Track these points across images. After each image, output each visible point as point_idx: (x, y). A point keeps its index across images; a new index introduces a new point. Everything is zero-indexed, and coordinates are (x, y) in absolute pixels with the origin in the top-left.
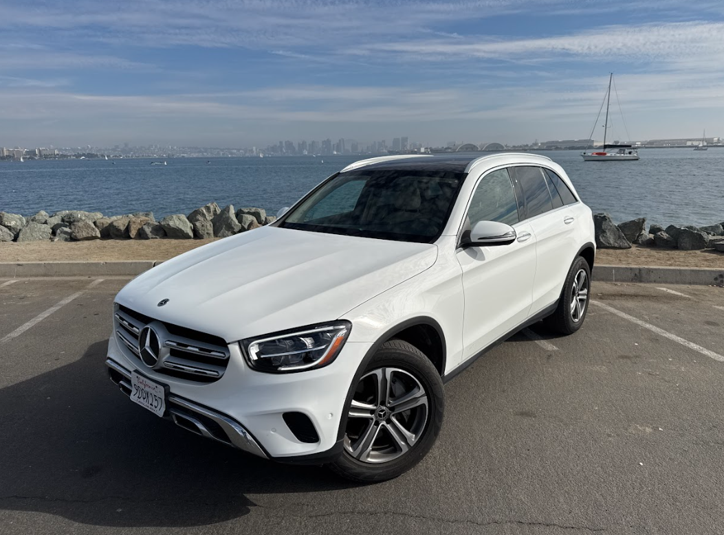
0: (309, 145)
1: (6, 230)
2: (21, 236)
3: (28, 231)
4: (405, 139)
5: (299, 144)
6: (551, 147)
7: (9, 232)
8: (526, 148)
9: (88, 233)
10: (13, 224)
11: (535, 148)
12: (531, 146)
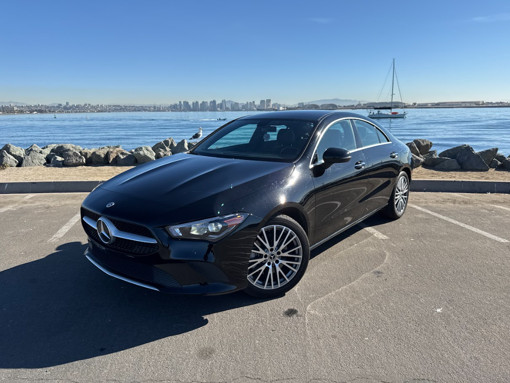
0: (201, 104)
1: (12, 157)
2: (24, 162)
3: (30, 158)
4: (269, 101)
5: (193, 103)
6: (370, 106)
7: (15, 159)
8: (353, 107)
9: (77, 160)
10: (17, 153)
11: (359, 107)
12: (356, 106)
